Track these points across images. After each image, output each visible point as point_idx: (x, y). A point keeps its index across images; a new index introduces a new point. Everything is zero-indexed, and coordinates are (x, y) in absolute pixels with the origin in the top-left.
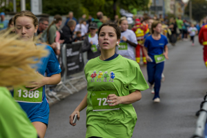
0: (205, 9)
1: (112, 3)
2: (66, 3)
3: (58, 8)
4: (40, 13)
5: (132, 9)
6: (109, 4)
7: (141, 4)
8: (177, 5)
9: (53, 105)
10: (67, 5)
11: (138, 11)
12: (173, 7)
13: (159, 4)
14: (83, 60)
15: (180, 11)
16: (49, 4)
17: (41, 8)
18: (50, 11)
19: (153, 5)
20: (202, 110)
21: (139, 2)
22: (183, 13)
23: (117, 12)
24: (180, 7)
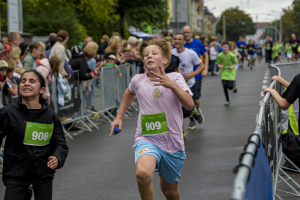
0: (244, 27)
1: (118, 17)
2: (57, 18)
3: (44, 24)
4: (21, 32)
5: (145, 26)
6: (114, 19)
7: (156, 19)
8: (206, 20)
10: (58, 21)
11: (153, 29)
12: (200, 23)
13: (182, 19)
14: (79, 95)
15: (210, 28)
16: (32, 18)
17: (24, 27)
18: (34, 29)
19: (173, 21)
20: (241, 165)
21: (155, 16)
22: (214, 31)
23: (125, 30)
24: (209, 23)
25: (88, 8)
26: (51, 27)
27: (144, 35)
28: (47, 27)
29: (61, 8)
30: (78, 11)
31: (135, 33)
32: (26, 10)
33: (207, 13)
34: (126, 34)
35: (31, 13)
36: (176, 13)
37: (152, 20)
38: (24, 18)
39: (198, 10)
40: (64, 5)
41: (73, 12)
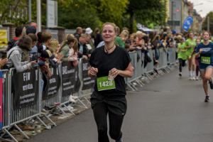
1: (128, 16)
2: (83, 16)
3: (74, 21)
4: (56, 26)
5: (149, 23)
6: (126, 18)
8: (194, 19)
9: (68, 120)
10: (84, 18)
11: (155, 26)
13: (176, 19)
15: (197, 26)
16: (64, 16)
17: (59, 22)
18: (66, 24)
19: (170, 20)
21: (156, 16)
22: (200, 28)
23: (134, 26)
24: (197, 22)
25: (106, 9)
26: (78, 22)
27: (148, 30)
28: (76, 23)
29: (86, 9)
30: (99, 11)
31: (141, 28)
32: (60, 10)
33: (195, 14)
34: (135, 29)
35: (64, 12)
36: (172, 14)
37: (154, 19)
38: (59, 16)
39: (189, 12)
40: (88, 7)
41: (95, 11)
